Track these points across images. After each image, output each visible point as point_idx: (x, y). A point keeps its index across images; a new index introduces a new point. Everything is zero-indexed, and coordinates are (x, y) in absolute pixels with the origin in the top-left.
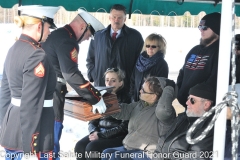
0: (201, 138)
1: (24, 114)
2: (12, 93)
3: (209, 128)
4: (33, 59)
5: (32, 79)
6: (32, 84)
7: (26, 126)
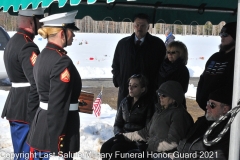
0: (217, 140)
1: (51, 117)
2: (40, 97)
3: (225, 130)
4: (59, 66)
5: (58, 84)
6: (58, 89)
7: (53, 128)
